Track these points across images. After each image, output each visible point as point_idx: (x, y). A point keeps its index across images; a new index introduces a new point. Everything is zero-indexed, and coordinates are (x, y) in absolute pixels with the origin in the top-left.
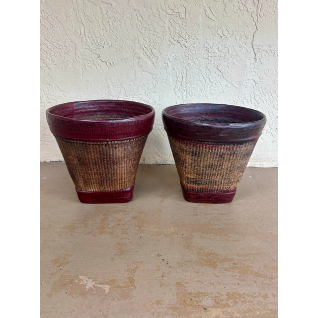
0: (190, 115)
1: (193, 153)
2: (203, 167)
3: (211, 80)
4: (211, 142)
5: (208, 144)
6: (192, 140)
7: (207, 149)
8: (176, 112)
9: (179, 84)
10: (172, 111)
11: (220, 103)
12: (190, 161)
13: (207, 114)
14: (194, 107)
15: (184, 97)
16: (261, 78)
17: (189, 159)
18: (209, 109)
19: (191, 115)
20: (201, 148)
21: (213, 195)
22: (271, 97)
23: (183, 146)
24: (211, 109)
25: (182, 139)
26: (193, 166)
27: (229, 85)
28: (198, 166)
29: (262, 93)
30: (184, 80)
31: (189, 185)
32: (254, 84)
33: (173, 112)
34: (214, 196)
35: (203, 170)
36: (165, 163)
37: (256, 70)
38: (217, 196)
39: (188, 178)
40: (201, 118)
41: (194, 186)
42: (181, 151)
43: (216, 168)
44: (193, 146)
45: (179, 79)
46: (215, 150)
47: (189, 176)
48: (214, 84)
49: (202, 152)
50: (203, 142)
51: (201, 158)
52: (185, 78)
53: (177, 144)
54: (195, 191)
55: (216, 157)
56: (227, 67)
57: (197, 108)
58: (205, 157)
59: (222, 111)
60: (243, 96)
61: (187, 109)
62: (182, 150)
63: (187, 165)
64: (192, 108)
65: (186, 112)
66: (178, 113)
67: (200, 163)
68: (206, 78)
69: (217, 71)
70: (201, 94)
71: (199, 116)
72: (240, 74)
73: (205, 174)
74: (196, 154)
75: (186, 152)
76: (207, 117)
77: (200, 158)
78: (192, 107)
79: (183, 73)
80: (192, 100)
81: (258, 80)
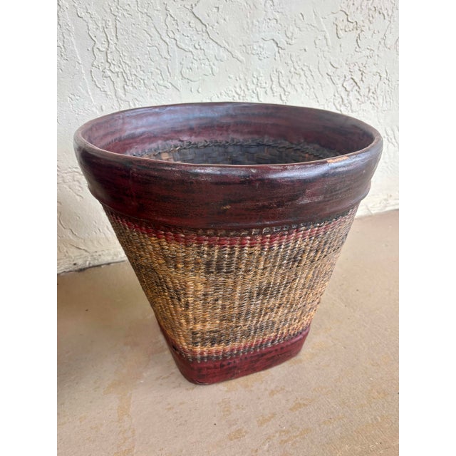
0: (149, 138)
1: (208, 264)
2: (241, 298)
3: (183, 46)
4: (270, 226)
5: (260, 233)
6: (205, 230)
7: (257, 249)
8: (113, 133)
9: (101, 57)
10: (102, 132)
11: (208, 101)
12: (201, 287)
13: (191, 131)
14: (157, 114)
15: (120, 92)
16: (289, 35)
17: (196, 283)
18: (195, 119)
19: (152, 138)
20: (237, 249)
21: (263, 355)
22: (310, 77)
23: (173, 248)
24: (200, 118)
25: (168, 228)
26: (210, 299)
27: (224, 54)
28: (224, 299)
29: (292, 69)
30: (112, 46)
31: (198, 349)
32: (277, 49)
33: (105, 136)
34: (265, 357)
35: (241, 306)
36: (96, 263)
37: (278, 16)
38: (272, 355)
39: (194, 333)
40: (179, 143)
41: (215, 348)
42: (167, 262)
43: (278, 291)
44: (210, 246)
45: (98, 45)
46: (280, 246)
47: (199, 327)
48: (189, 55)
49: (240, 258)
50: (246, 229)
51: (237, 276)
52: (113, 40)
53: (151, 243)
54: (217, 358)
55: (280, 266)
56: (215, 10)
57: (166, 117)
58: (247, 271)
59: (228, 120)
60: (255, 81)
61: (140, 123)
62: (172, 261)
63: (191, 300)
64: (151, 119)
65: (139, 131)
66: (117, 136)
67: (234, 291)
68: (167, 40)
69: (193, 20)
70: (161, 82)
71: (172, 139)
72: (245, 26)
73: (248, 313)
74: (219, 269)
75: (186, 264)
76: (194, 139)
77: (231, 275)
78: (151, 115)
79: (106, 26)
80: (140, 99)
81: (282, 40)
